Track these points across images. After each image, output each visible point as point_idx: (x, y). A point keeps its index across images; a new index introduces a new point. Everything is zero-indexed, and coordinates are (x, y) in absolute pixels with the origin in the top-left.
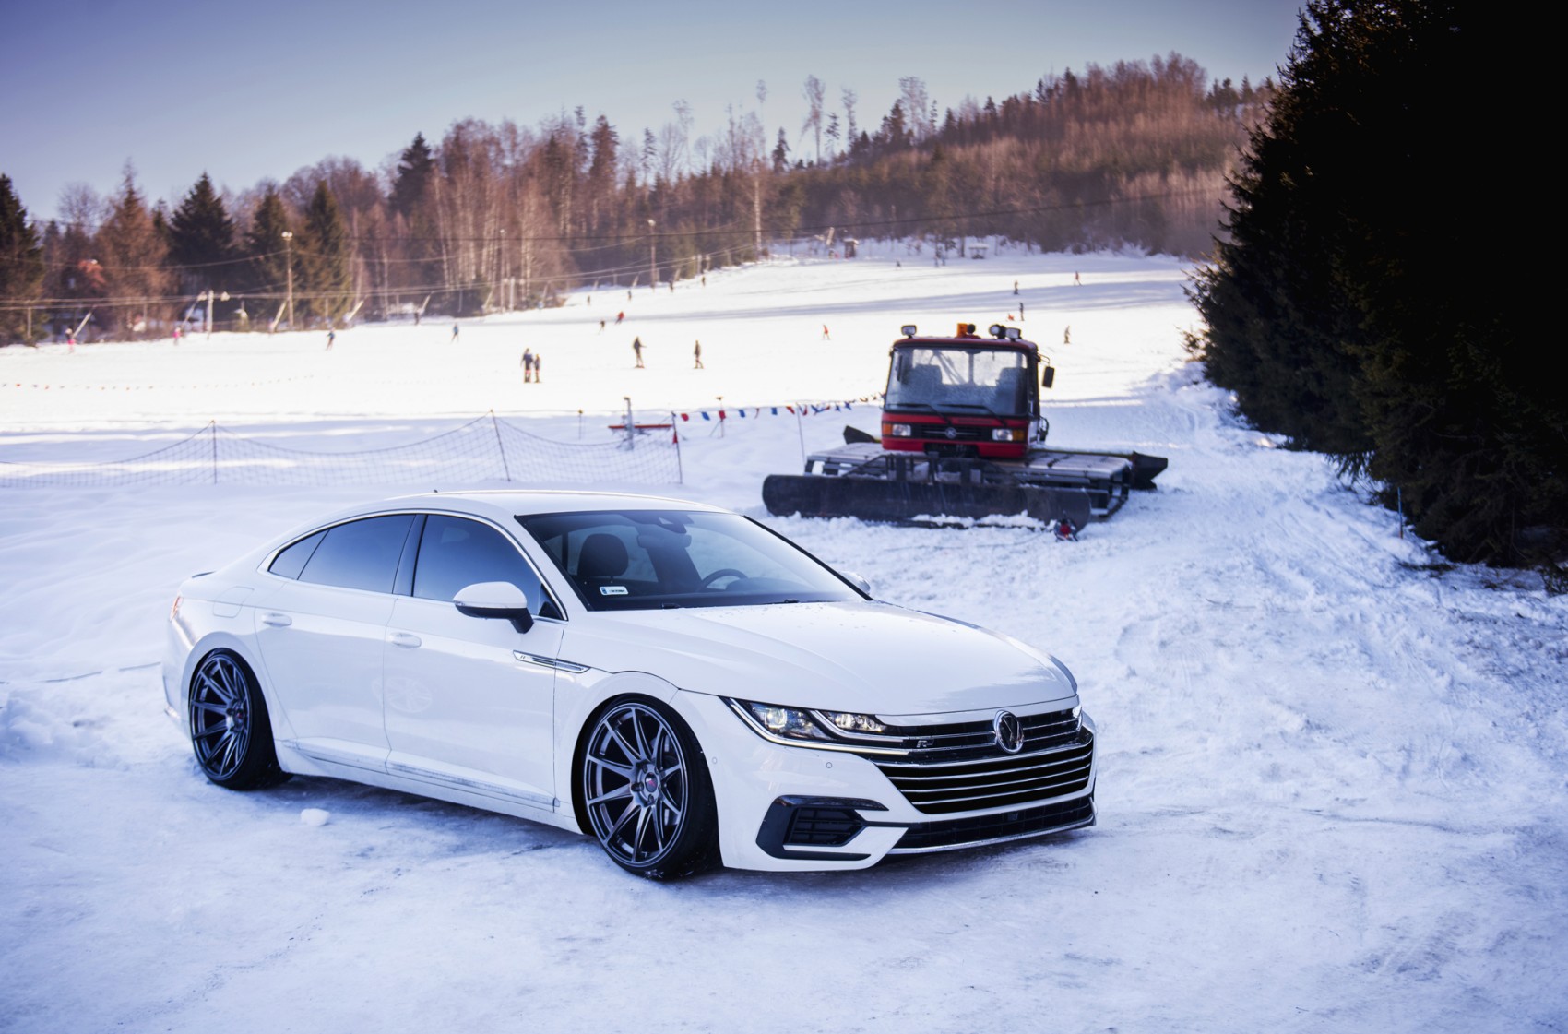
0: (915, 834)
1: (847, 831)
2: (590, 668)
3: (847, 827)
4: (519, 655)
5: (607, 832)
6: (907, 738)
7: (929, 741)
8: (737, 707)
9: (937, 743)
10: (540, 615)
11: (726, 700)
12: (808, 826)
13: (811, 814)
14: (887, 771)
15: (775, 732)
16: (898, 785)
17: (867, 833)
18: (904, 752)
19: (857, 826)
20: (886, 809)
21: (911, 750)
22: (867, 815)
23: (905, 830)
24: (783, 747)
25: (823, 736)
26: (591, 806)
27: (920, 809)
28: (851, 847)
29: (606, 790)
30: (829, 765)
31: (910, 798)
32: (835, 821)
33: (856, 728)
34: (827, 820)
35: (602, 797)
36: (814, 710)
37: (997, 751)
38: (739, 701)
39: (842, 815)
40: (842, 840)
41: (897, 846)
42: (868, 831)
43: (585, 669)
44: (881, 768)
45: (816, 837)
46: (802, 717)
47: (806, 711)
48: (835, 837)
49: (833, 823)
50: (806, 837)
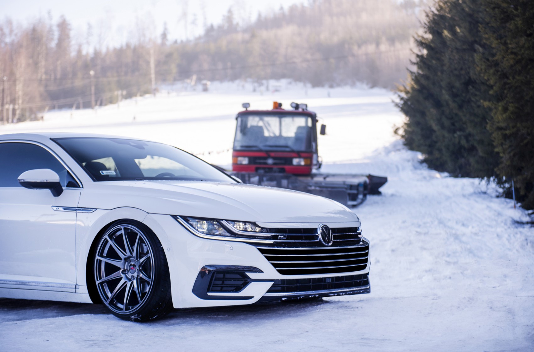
0: (277, 286)
1: (242, 285)
2: (96, 209)
3: (241, 282)
4: (55, 208)
5: (108, 298)
6: (273, 234)
7: (284, 236)
8: (181, 220)
9: (288, 238)
10: (67, 187)
11: (175, 217)
12: (220, 282)
13: (221, 276)
14: (262, 251)
15: (203, 233)
16: (269, 259)
17: (252, 285)
18: (271, 242)
19: (246, 281)
20: (262, 272)
21: (275, 241)
22: (251, 275)
23: (272, 283)
24: (206, 240)
25: (228, 234)
26: (99, 284)
27: (281, 272)
28: (244, 293)
29: (107, 274)
30: (231, 248)
31: (275, 266)
32: (235, 279)
33: (245, 229)
34: (230, 279)
35: (104, 278)
36: (222, 220)
37: (320, 244)
38: (181, 217)
39: (238, 276)
40: (239, 289)
41: (268, 292)
42: (252, 284)
43: (94, 210)
44: (259, 249)
45: (224, 289)
46: (216, 224)
47: (218, 221)
48: (235, 288)
49: (234, 280)
50: (219, 288)
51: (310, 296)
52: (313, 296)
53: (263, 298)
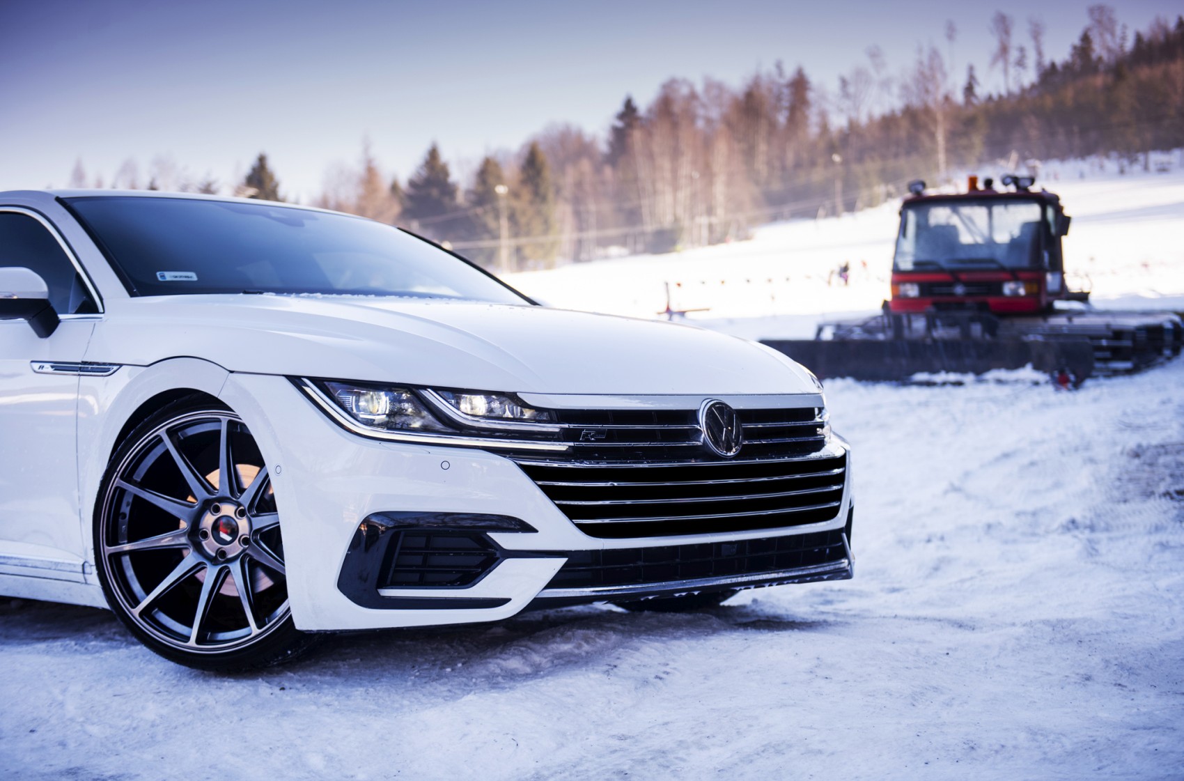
0: (578, 568)
1: (477, 566)
2: (120, 365)
3: (477, 560)
4: (37, 367)
6: (566, 426)
7: (599, 432)
8: (312, 390)
9: (610, 436)
11: (296, 381)
12: (418, 560)
13: (421, 542)
14: (534, 473)
15: (369, 423)
16: (552, 493)
17: (508, 566)
18: (561, 447)
19: (491, 557)
20: (534, 530)
21: (571, 444)
22: (505, 540)
23: (563, 561)
24: (377, 443)
25: (439, 426)
27: (590, 531)
28: (483, 589)
30: (445, 465)
31: (570, 513)
32: (458, 552)
33: (490, 415)
34: (445, 552)
36: (425, 387)
37: (703, 453)
38: (313, 379)
39: (468, 543)
40: (469, 579)
41: (551, 585)
43: (115, 368)
44: (525, 468)
46: (407, 401)
47: (414, 391)
48: (459, 575)
49: (455, 554)
50: (416, 577)
51: (677, 595)
52: (684, 594)
53: (537, 604)
